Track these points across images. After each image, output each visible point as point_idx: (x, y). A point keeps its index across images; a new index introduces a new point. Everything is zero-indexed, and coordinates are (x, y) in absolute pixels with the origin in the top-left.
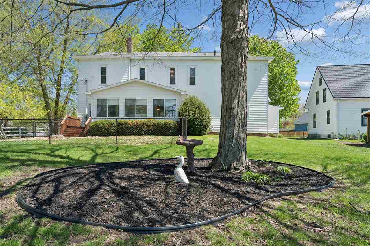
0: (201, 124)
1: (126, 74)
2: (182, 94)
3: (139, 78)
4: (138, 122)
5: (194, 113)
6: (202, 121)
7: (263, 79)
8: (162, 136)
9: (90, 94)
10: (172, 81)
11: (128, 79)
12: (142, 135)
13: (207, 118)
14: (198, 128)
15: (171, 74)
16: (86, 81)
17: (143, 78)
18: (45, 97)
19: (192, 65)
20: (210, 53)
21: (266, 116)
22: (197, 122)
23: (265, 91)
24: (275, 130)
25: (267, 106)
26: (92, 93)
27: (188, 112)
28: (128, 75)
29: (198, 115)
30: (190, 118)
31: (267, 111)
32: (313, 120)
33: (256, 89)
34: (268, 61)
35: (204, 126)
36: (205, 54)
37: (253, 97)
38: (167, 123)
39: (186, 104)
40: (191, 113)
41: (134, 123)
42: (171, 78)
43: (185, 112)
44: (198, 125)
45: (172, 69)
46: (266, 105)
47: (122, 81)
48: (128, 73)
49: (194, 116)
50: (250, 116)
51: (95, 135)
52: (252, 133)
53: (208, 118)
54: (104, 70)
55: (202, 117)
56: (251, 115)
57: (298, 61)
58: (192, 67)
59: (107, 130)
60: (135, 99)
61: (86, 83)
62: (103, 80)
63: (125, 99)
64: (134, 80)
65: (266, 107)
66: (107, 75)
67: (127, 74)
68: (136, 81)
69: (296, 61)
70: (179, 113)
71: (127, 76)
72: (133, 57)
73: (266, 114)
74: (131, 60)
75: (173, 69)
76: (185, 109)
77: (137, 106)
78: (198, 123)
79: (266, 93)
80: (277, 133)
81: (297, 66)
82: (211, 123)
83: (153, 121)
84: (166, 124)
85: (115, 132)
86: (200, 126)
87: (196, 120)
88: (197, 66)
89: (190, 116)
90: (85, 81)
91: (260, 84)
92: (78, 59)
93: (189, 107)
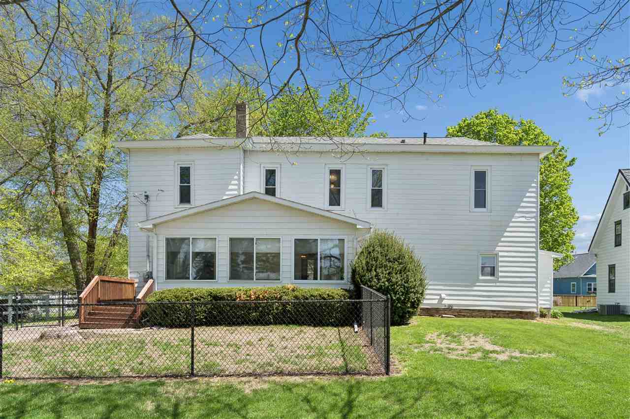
0: (405, 299)
1: (233, 182)
2: (358, 227)
3: (263, 191)
4: (258, 293)
5: (389, 273)
6: (407, 292)
7: (528, 194)
8: (315, 326)
9: (151, 226)
10: (335, 198)
11: (240, 193)
12: (267, 323)
13: (418, 283)
14: (398, 308)
15: (331, 183)
16: (147, 197)
17: (271, 192)
18: (68, 231)
19: (377, 163)
20: (413, 139)
21: (534, 275)
22: (395, 294)
23: (533, 220)
24: (544, 300)
25: (537, 253)
26: (155, 225)
27: (375, 270)
28: (239, 185)
29: (399, 279)
30: (381, 286)
31: (537, 262)
32: (608, 276)
33: (513, 217)
34: (538, 154)
35: (411, 302)
36: (403, 141)
37: (506, 234)
38: (326, 296)
39: (368, 251)
40: (383, 274)
41: (250, 297)
42: (331, 191)
43: (369, 270)
44: (399, 302)
45: (332, 172)
46: (534, 250)
47: (225, 198)
48: (239, 180)
49: (388, 280)
50: (500, 274)
51: (160, 325)
52: (505, 311)
53: (421, 285)
54: (185, 174)
55: (407, 282)
56: (502, 272)
57: (573, 160)
58: (376, 168)
59: (187, 312)
60: (253, 239)
61: (145, 201)
62: (185, 196)
63: (231, 239)
64: (251, 196)
65: (534, 255)
66: (192, 184)
67: (236, 182)
68: (255, 198)
69: (568, 160)
70: (354, 272)
71: (236, 187)
72: (249, 146)
73: (534, 270)
74: (245, 151)
75: (337, 173)
76: (367, 263)
77: (257, 253)
78: (398, 296)
79: (534, 225)
80: (548, 307)
81: (569, 169)
82: (427, 294)
83: (293, 290)
84: (324, 298)
85: (206, 318)
86: (404, 303)
87: (395, 289)
88: (387, 165)
89: (379, 279)
90: (143, 198)
91: (523, 204)
92: (129, 149)
93: (376, 259)
